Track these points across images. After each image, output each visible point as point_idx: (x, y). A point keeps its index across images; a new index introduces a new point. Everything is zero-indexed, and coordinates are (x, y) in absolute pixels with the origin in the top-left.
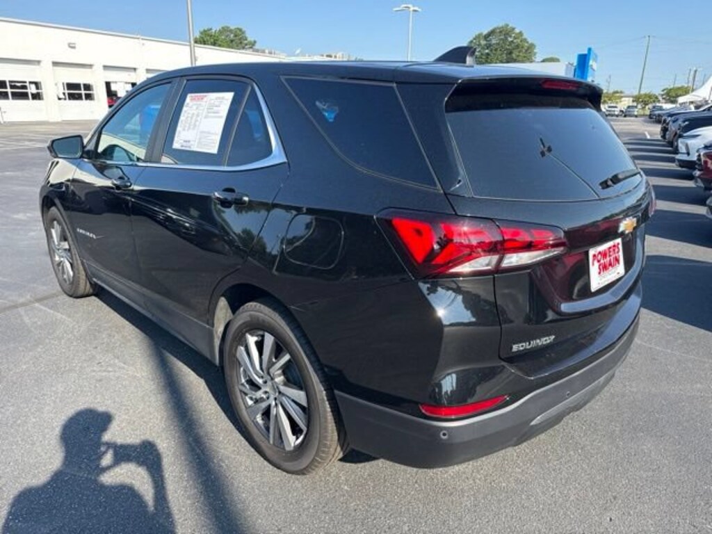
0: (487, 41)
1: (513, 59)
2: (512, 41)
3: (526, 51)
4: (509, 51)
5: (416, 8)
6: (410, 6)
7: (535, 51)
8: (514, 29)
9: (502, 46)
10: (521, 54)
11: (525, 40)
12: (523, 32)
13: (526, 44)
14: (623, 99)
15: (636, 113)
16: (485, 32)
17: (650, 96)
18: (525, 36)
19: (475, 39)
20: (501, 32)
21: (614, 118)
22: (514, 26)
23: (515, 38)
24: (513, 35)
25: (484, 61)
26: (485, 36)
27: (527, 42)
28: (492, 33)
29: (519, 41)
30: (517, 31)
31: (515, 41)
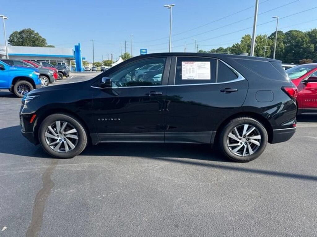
0: (20, 35)
1: (36, 45)
2: (34, 37)
3: (42, 41)
4: (33, 41)
5: (6, 18)
6: (3, 16)
7: (46, 42)
8: (34, 31)
9: (29, 38)
10: (39, 43)
11: (40, 37)
12: (39, 33)
13: (41, 39)
14: (89, 64)
15: (96, 70)
16: (19, 31)
17: (98, 63)
18: (40, 35)
19: (13, 34)
20: (27, 32)
21: (88, 71)
22: (34, 30)
23: (35, 35)
24: (34, 34)
25: (21, 45)
26: (19, 33)
27: (42, 38)
28: (22, 32)
29: (37, 37)
30: (36, 32)
31: (35, 37)
